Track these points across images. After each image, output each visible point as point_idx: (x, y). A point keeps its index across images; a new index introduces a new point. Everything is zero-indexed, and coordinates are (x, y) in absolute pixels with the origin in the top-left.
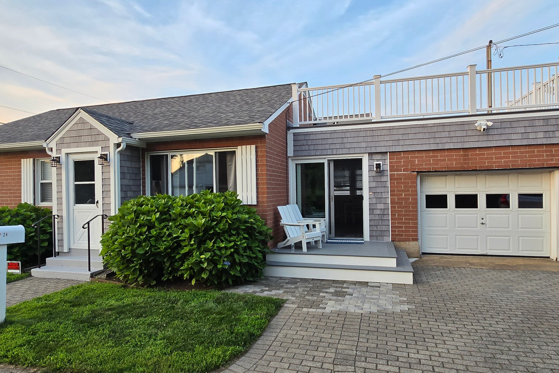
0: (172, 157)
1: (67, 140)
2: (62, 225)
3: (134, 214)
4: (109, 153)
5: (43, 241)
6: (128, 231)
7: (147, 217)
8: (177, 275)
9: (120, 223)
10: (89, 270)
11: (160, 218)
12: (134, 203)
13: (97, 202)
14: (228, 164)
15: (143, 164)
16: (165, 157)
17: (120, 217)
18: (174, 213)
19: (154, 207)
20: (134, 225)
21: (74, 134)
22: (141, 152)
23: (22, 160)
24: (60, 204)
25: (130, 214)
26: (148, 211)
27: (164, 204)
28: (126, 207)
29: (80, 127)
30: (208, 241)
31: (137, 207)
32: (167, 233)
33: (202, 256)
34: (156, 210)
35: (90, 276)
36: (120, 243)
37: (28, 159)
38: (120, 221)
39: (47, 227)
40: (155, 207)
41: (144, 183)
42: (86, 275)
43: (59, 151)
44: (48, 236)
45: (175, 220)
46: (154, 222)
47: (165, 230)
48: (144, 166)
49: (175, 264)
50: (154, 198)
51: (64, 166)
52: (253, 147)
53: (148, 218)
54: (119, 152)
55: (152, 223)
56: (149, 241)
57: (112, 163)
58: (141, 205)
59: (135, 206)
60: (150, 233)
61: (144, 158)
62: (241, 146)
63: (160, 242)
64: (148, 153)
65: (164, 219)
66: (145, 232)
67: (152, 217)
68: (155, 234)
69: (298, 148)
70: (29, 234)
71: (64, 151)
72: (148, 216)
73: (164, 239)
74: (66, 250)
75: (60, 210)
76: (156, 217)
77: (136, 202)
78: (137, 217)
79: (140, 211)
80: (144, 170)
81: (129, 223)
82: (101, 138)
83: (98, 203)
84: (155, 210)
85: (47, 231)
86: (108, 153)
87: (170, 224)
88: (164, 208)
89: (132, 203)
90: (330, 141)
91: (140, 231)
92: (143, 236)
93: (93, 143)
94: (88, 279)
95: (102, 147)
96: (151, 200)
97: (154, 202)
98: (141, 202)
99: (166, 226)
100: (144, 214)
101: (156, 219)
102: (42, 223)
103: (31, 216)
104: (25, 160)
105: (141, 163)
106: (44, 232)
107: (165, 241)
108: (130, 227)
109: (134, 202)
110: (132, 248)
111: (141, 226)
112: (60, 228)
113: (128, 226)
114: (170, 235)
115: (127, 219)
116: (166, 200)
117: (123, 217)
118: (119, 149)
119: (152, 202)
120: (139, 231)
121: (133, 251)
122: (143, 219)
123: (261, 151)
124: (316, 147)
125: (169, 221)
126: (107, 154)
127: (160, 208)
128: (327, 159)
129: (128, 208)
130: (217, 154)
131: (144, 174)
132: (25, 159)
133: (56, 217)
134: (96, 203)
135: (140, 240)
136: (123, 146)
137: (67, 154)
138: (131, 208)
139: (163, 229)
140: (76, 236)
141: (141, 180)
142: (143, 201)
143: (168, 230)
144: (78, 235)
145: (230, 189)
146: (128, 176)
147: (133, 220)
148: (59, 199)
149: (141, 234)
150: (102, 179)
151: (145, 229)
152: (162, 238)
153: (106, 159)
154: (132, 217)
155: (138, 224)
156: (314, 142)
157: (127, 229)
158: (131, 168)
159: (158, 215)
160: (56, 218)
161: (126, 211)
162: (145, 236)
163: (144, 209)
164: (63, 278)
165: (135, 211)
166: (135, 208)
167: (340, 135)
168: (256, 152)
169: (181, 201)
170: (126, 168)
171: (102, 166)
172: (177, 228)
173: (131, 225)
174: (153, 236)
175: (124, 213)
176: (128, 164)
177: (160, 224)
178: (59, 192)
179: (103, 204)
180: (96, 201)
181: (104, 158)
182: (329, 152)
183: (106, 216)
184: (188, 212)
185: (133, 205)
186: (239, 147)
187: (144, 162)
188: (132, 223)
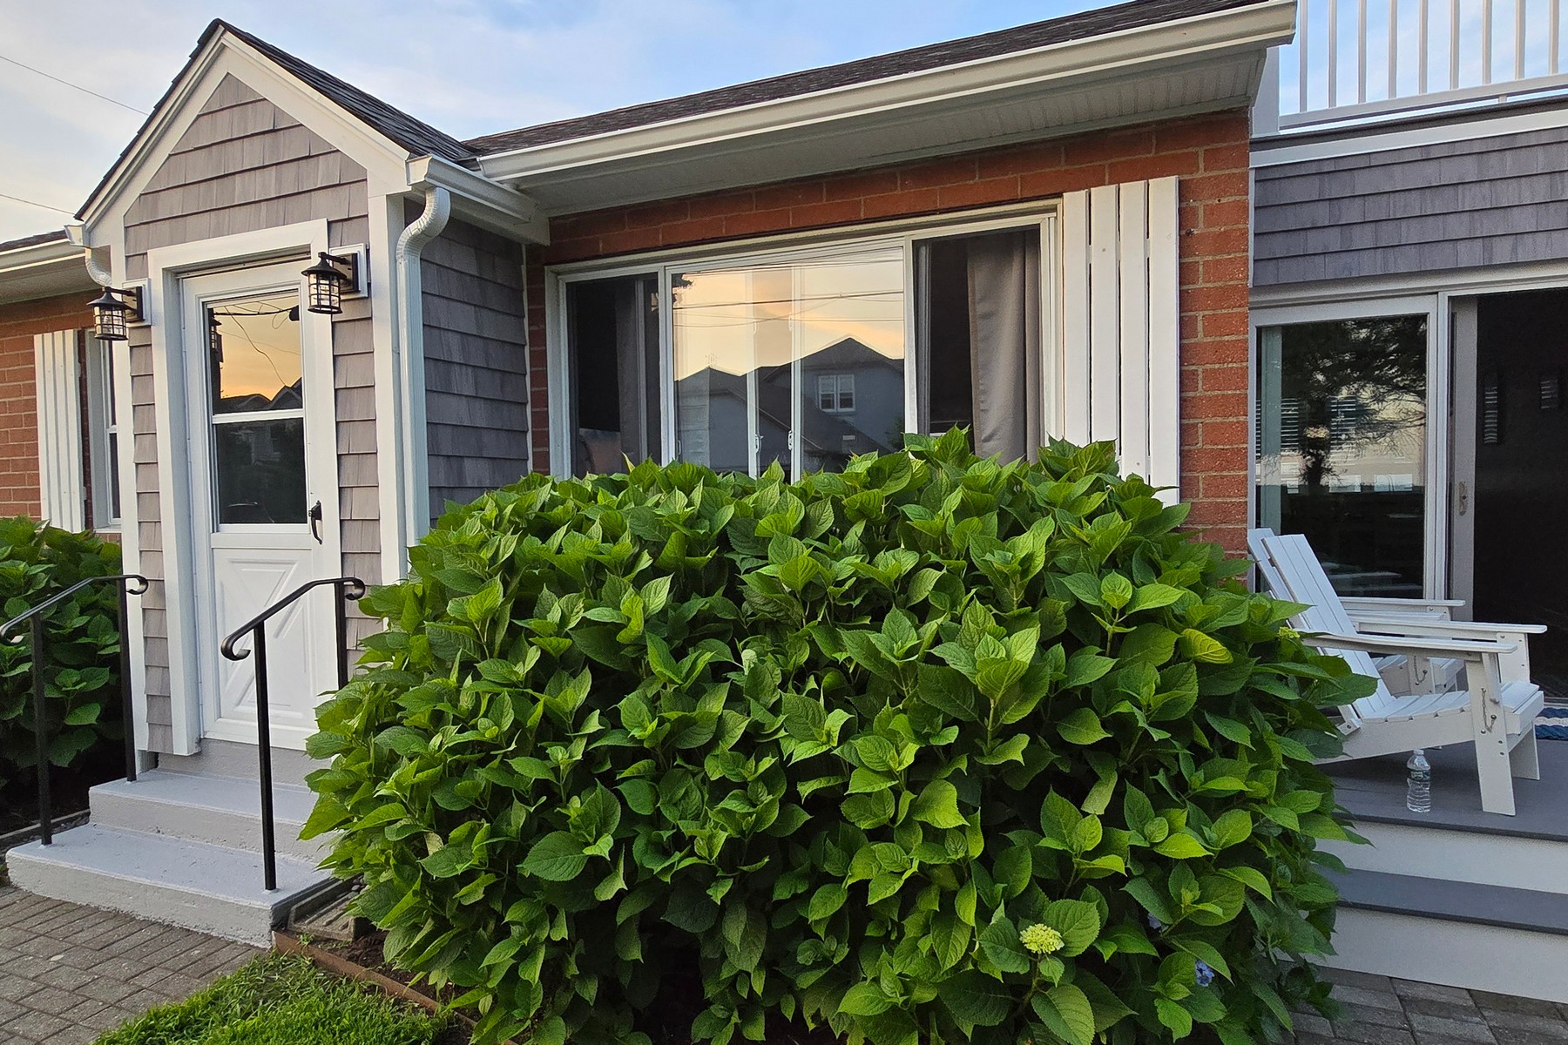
0: (678, 281)
1: (172, 204)
2: (162, 624)
3: (499, 587)
4: (368, 251)
5: (83, 699)
6: (466, 702)
7: (587, 609)
8: (798, 1013)
9: (419, 642)
10: (271, 883)
11: (671, 613)
12: (500, 515)
13: (317, 513)
14: (977, 308)
15: (534, 328)
16: (640, 287)
17: (421, 602)
18: (770, 583)
19: (626, 539)
20: (503, 655)
21: (201, 166)
22: (524, 267)
23: (38, 338)
24: (148, 523)
25: (477, 582)
26: (587, 567)
27: (692, 522)
28: (452, 536)
29: (224, 127)
30: (1055, 802)
31: (520, 542)
32: (738, 727)
33: (1040, 937)
34: (646, 562)
35: (270, 921)
36: (417, 795)
37: (58, 334)
38: (419, 629)
39: (105, 632)
40: (637, 539)
41: (541, 419)
42: (251, 912)
43: (136, 259)
44: (103, 677)
45: (772, 628)
46: (640, 646)
47: (715, 704)
48: (539, 338)
49: (800, 959)
50: (617, 488)
51: (158, 336)
52: (1165, 190)
53: (595, 614)
54: (415, 241)
55: (621, 646)
56: (609, 780)
57: (380, 307)
58: (544, 529)
59: (505, 533)
60: (613, 721)
61: (537, 297)
62: (1083, 193)
63: (686, 793)
64: (558, 274)
65: (702, 619)
66: (582, 714)
67: (617, 608)
68: (654, 735)
69: (1278, 246)
70: (13, 667)
71: (162, 258)
72: (595, 599)
73: (714, 770)
74: (182, 745)
75: (150, 551)
76: (645, 609)
77: (510, 508)
78: (524, 606)
79: (536, 562)
80: (540, 358)
81: (470, 642)
82: (323, 172)
83: (320, 519)
84: (636, 558)
85: (103, 652)
86: (359, 249)
87: (748, 656)
88: (693, 546)
89: (491, 512)
90: (1471, 198)
91: (545, 705)
92: (566, 742)
93: (285, 205)
94: (261, 937)
95: (329, 223)
96: (600, 498)
97: (620, 505)
98: (542, 508)
99: (718, 671)
100: (564, 585)
101: (654, 622)
102: (82, 613)
103: (30, 580)
104: (48, 336)
105: (526, 321)
106: (90, 657)
107: (721, 789)
108: (477, 677)
109: (501, 510)
110: (493, 833)
111: (551, 669)
112: (156, 641)
113: (467, 667)
114: (753, 743)
115: (458, 622)
116: (697, 495)
117: (432, 601)
118: (416, 227)
119: (607, 507)
120: (539, 709)
121: (504, 858)
122: (564, 619)
123: (1210, 211)
124: (1388, 235)
125: (736, 633)
126: (355, 256)
127: (671, 549)
128: (1443, 298)
129: (463, 547)
130: (924, 251)
131: (540, 378)
132: (45, 334)
133: (132, 584)
134: (309, 518)
135: (552, 778)
136: (434, 209)
137: (176, 275)
138: (483, 544)
139: (696, 692)
140: (226, 680)
141: (525, 404)
142: (553, 503)
143: (736, 699)
144: (233, 676)
145: (991, 444)
146: (464, 382)
147: (495, 623)
148: (147, 496)
149: (556, 728)
150: (336, 390)
151: (577, 692)
152: (702, 765)
153: (351, 285)
154: (487, 604)
155: (533, 656)
156: (1376, 210)
157: (458, 690)
158: (480, 342)
159: (660, 593)
160: (132, 592)
161: (452, 565)
162: (578, 750)
163: (559, 551)
164: (142, 914)
165: (510, 567)
166: (508, 545)
167: (1539, 161)
168: (1185, 217)
169: (795, 502)
170: (454, 340)
171: (333, 324)
172: (799, 691)
173: (484, 658)
174: (637, 752)
175: (437, 575)
176: (463, 318)
177: (679, 654)
178: (146, 465)
179: (341, 521)
180: (310, 505)
181: (340, 276)
182: (1469, 254)
183: (359, 584)
184: (867, 572)
185: (497, 525)
186: (1073, 201)
187: (538, 317)
188: (491, 643)
